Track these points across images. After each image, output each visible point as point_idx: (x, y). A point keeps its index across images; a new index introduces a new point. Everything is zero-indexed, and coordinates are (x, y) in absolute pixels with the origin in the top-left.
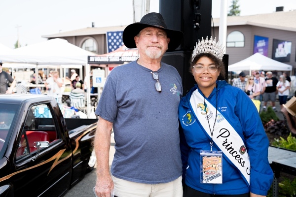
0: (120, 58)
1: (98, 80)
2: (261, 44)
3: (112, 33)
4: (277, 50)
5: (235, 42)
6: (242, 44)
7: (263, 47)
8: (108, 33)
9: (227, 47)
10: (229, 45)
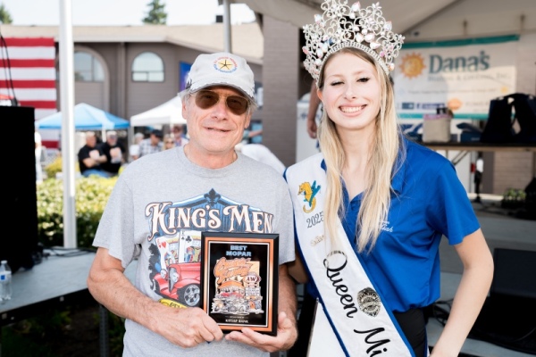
5: (147, 72)
6: (159, 77)
9: (133, 81)
10: (137, 77)
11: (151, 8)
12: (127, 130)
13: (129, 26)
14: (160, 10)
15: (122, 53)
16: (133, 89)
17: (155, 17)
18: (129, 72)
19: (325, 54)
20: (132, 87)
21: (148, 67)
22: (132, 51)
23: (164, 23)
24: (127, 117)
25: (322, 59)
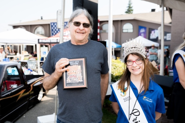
0: (57, 40)
1: (44, 53)
2: (142, 31)
3: (54, 23)
4: (151, 34)
5: (127, 29)
6: (131, 31)
7: (143, 33)
8: (51, 23)
9: (123, 32)
10: (124, 31)
11: (128, 8)
12: (120, 48)
13: (122, 15)
14: (131, 8)
15: (120, 23)
16: (123, 35)
17: (129, 11)
18: (122, 30)
20: (123, 34)
21: (128, 28)
22: (123, 23)
24: (121, 44)
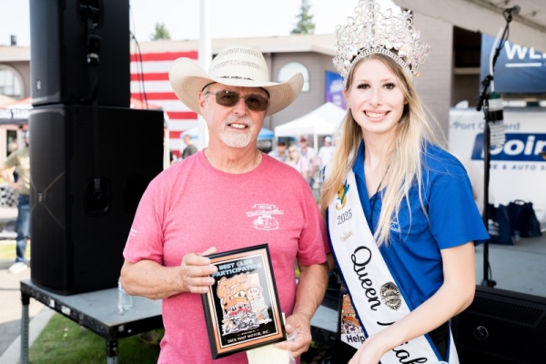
2: (337, 86)
6: (306, 86)
7: (340, 93)
11: (300, 19)
12: (271, 141)
13: (276, 37)
14: (309, 21)
17: (303, 27)
19: (354, 57)
22: (278, 62)
23: (312, 33)
24: (271, 128)
25: (351, 61)
